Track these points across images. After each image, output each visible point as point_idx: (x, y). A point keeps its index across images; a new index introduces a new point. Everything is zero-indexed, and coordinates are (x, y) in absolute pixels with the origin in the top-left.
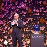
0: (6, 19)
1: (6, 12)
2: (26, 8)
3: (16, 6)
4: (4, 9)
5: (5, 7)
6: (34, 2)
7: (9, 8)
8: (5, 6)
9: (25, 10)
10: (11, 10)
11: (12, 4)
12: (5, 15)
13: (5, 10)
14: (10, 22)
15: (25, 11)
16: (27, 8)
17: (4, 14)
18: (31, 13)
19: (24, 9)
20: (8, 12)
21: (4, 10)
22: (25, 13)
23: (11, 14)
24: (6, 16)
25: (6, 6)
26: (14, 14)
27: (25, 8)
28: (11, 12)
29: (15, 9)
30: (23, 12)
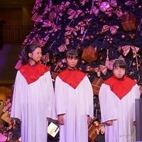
0: (49, 51)
1: (50, 28)
2: (116, 15)
3: (83, 8)
4: (42, 21)
5: (45, 12)
7: (58, 15)
8: (47, 9)
9: (112, 20)
10: (67, 22)
11: (68, 3)
12: (47, 38)
13: (45, 24)
14: (63, 63)
15: (113, 24)
16: (120, 14)
17: (43, 36)
18: (133, 31)
19: (111, 18)
20: (56, 30)
21: (42, 24)
22: (113, 32)
23: (67, 37)
24: (49, 43)
25: (50, 10)
26: (76, 34)
27: (114, 15)
28: (68, 28)
29: (80, 18)
30: (105, 28)
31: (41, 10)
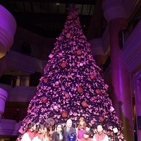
1: (33, 115)
3: (47, 108)
6: (70, 103)
7: (37, 110)
9: (58, 113)
11: (41, 105)
12: (32, 119)
16: (61, 111)
20: (36, 116)
21: (31, 113)
23: (40, 119)
25: (34, 108)
26: (44, 118)
28: (41, 115)
29: (46, 112)
31: (31, 107)
